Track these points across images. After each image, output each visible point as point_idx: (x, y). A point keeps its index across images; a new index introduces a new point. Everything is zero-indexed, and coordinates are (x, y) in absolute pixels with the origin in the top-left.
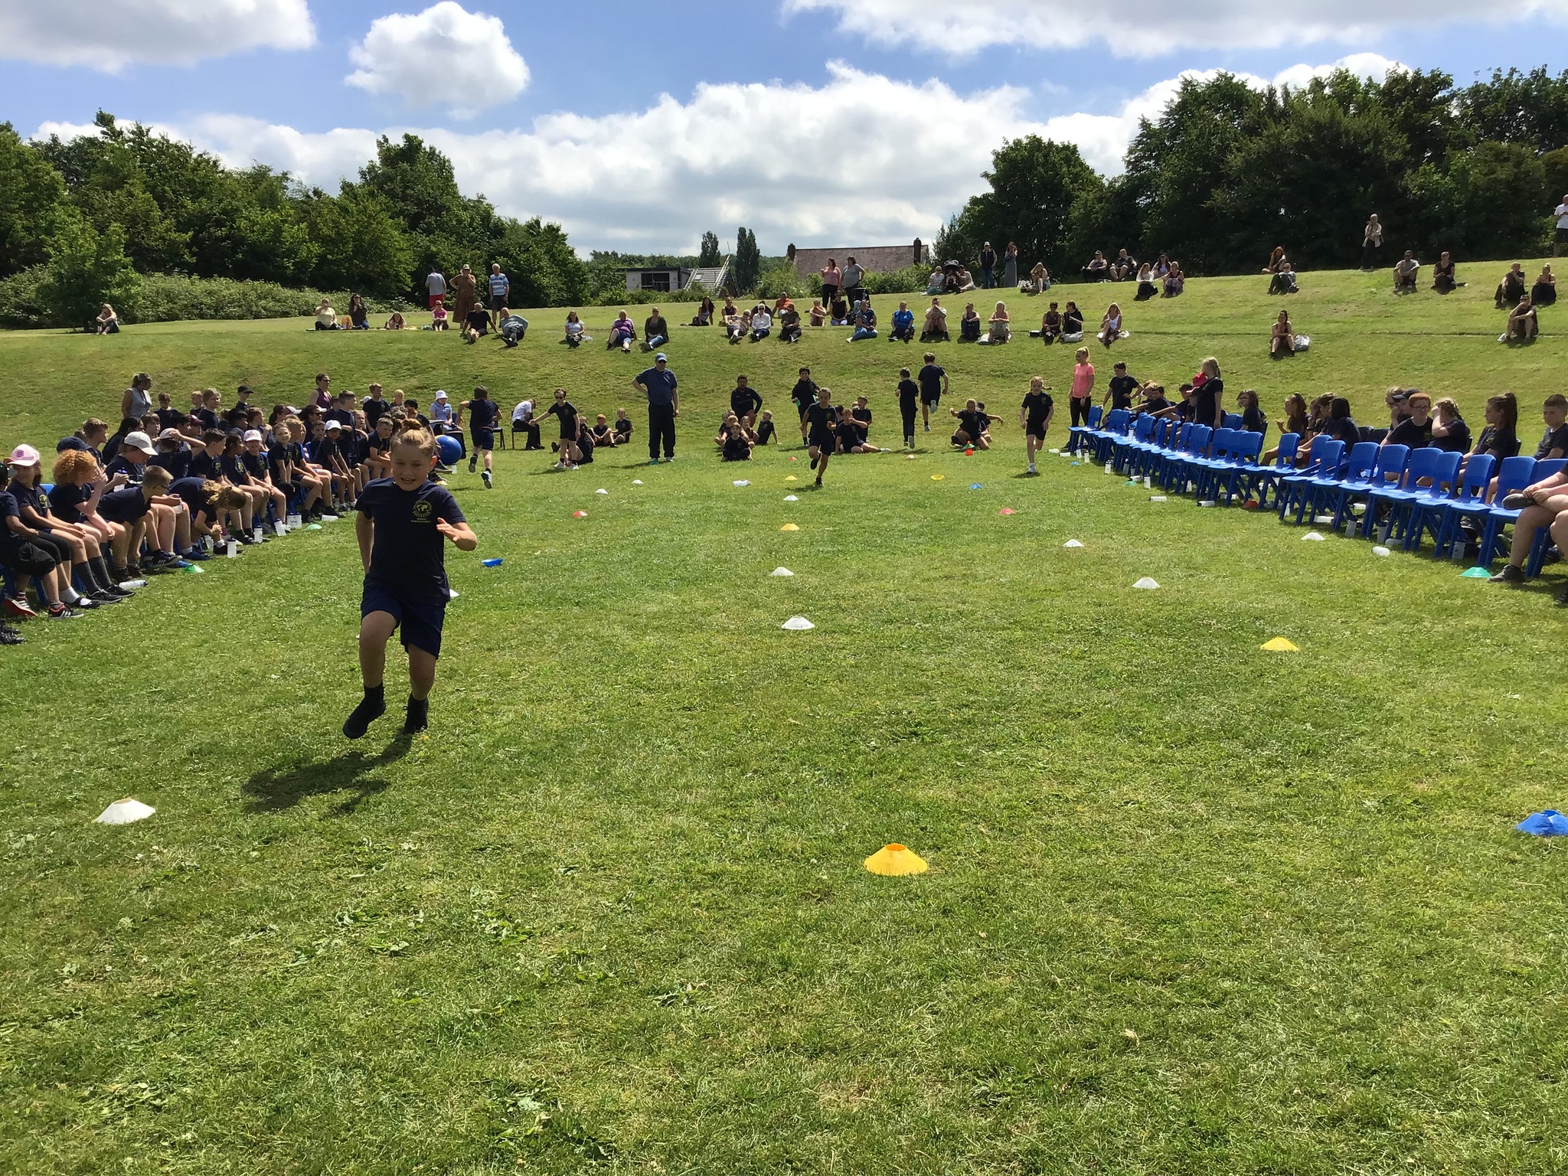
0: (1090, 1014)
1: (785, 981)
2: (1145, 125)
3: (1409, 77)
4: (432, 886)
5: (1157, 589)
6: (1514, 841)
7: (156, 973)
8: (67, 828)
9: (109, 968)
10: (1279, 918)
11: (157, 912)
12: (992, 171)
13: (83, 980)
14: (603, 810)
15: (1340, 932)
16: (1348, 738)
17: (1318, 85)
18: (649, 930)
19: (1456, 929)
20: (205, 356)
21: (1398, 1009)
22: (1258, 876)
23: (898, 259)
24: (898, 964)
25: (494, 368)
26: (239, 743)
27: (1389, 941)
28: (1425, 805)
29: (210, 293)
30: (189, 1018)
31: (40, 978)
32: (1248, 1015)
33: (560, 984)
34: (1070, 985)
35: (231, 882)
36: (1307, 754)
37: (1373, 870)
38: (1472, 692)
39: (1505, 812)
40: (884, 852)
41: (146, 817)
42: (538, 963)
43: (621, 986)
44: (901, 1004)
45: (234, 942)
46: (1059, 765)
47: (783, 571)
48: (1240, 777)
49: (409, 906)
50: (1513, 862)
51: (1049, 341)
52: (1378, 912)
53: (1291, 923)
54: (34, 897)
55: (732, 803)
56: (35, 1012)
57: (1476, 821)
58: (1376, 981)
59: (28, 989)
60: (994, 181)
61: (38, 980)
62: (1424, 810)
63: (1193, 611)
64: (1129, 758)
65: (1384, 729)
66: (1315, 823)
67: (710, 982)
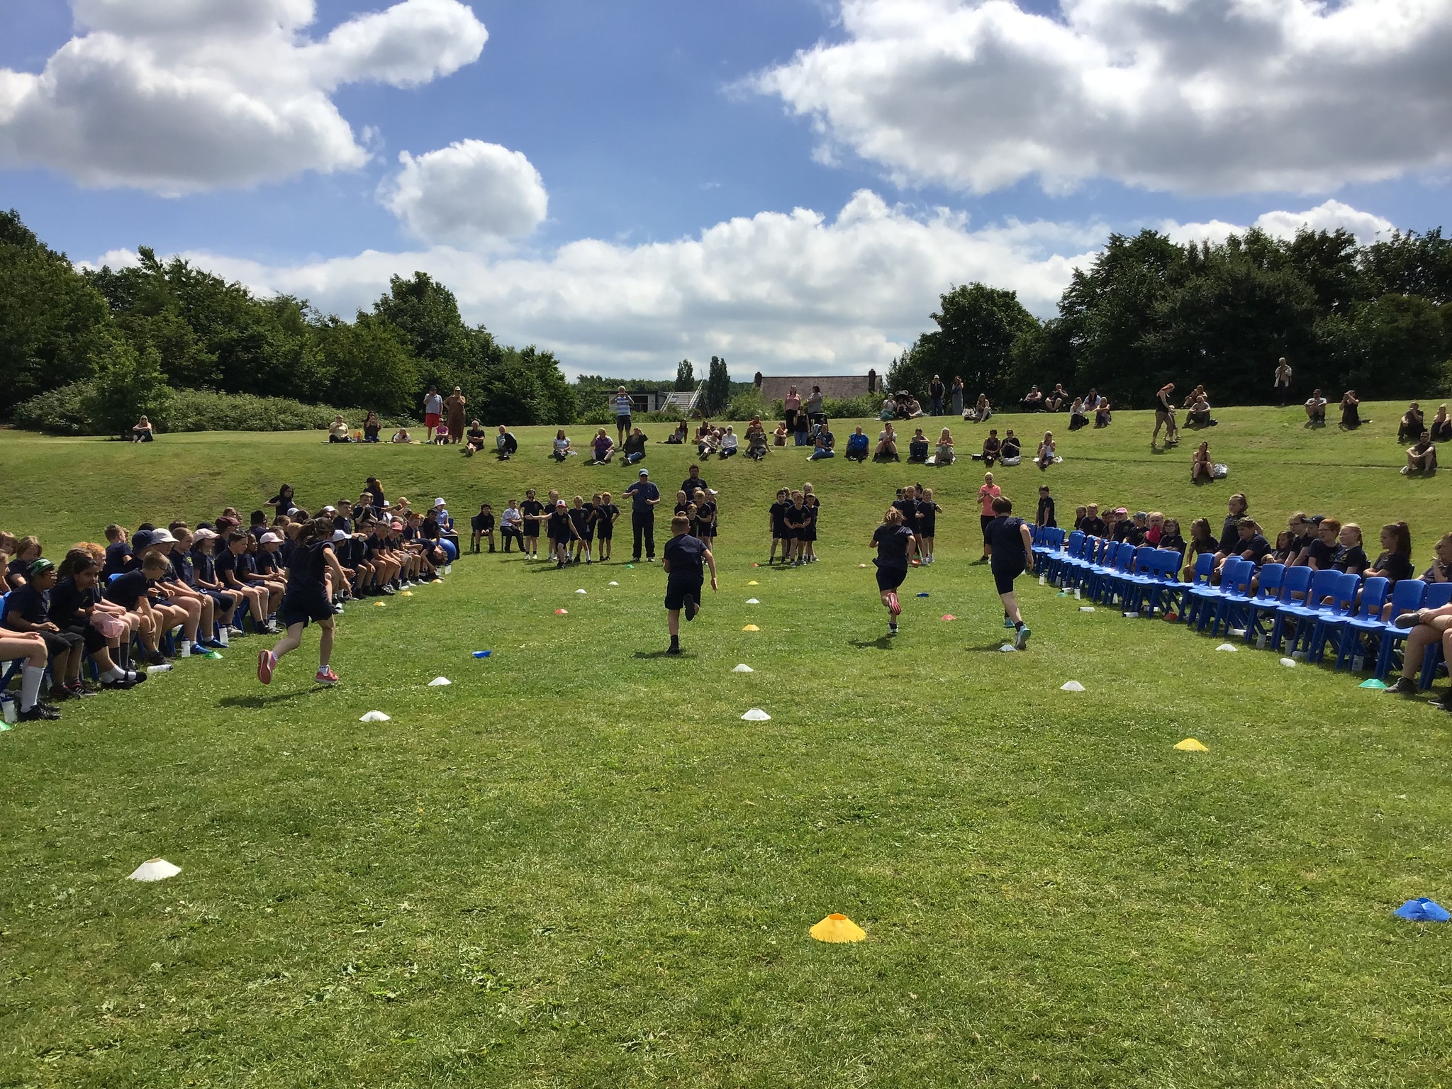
0: (1004, 1067)
1: (736, 1033)
2: (1079, 275)
3: (1317, 237)
4: (426, 942)
5: (1082, 692)
6: (1390, 926)
7: (183, 1011)
8: (103, 884)
9: (142, 1006)
10: (1176, 988)
11: (183, 958)
12: (940, 312)
13: (119, 1016)
14: (577, 878)
15: (1229, 1000)
16: (1249, 831)
17: (1234, 242)
18: (617, 985)
19: (1333, 1001)
20: (228, 464)
21: (1277, 1068)
22: (1160, 950)
23: (854, 387)
24: (836, 1020)
25: (488, 479)
26: (255, 811)
27: (1273, 1009)
28: (1313, 892)
29: (235, 407)
30: (214, 1050)
31: (81, 1014)
32: (1143, 1071)
33: (538, 1030)
34: (990, 1042)
35: (250, 935)
36: (1210, 843)
37: (1263, 948)
38: (1361, 791)
39: (1385, 900)
40: (827, 921)
41: (174, 875)
42: (518, 1011)
43: (591, 1034)
44: (838, 1054)
45: (251, 986)
46: (987, 848)
47: (744, 668)
48: (1149, 864)
49: (405, 959)
50: (1388, 943)
51: (989, 464)
52: (1264, 984)
53: (1187, 992)
54: (76, 942)
55: (692, 874)
56: (79, 1042)
57: (1359, 908)
58: (1258, 1044)
59: (72, 1022)
60: (942, 321)
61: (81, 1015)
62: (1312, 895)
63: (1114, 713)
64: (1050, 844)
65: (1281, 822)
66: (1214, 905)
67: (670, 1033)
